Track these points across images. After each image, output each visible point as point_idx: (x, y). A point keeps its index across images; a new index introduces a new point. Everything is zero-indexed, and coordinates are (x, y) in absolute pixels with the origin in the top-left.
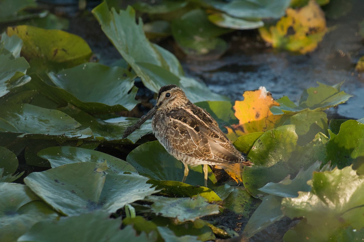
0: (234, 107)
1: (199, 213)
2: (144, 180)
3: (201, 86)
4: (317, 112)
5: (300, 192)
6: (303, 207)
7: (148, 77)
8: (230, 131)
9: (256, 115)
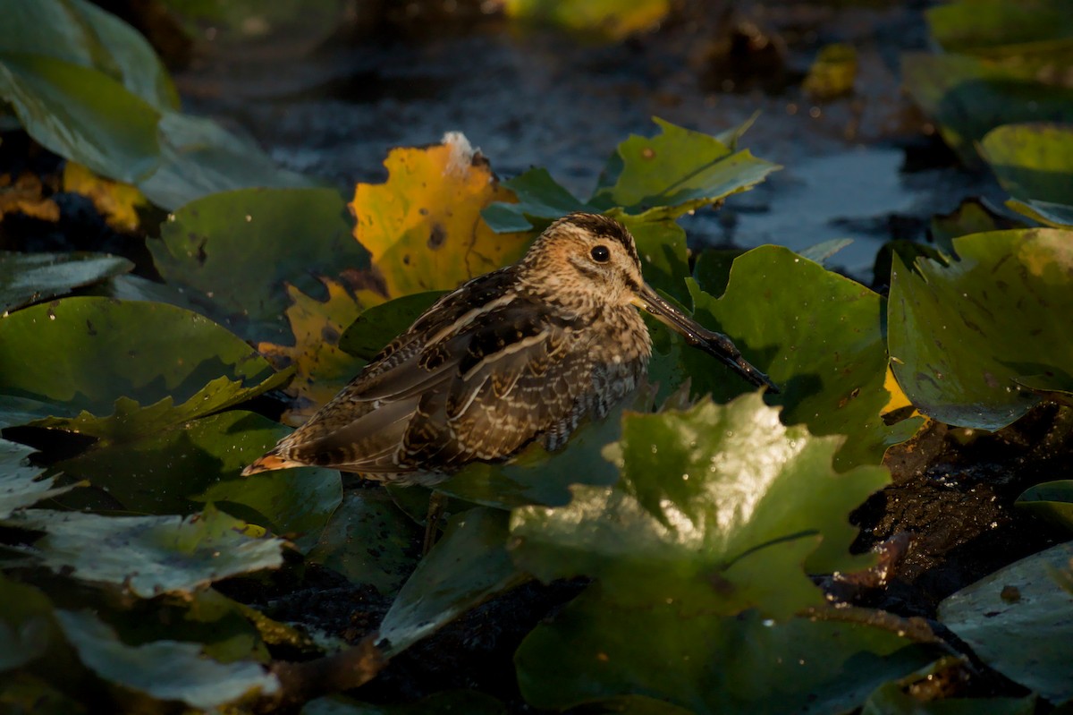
0: (349, 205)
1: (211, 570)
2: (15, 452)
3: (237, 146)
4: (652, 224)
5: (575, 488)
6: (586, 540)
7: (42, 104)
8: (335, 290)
9: (432, 237)
